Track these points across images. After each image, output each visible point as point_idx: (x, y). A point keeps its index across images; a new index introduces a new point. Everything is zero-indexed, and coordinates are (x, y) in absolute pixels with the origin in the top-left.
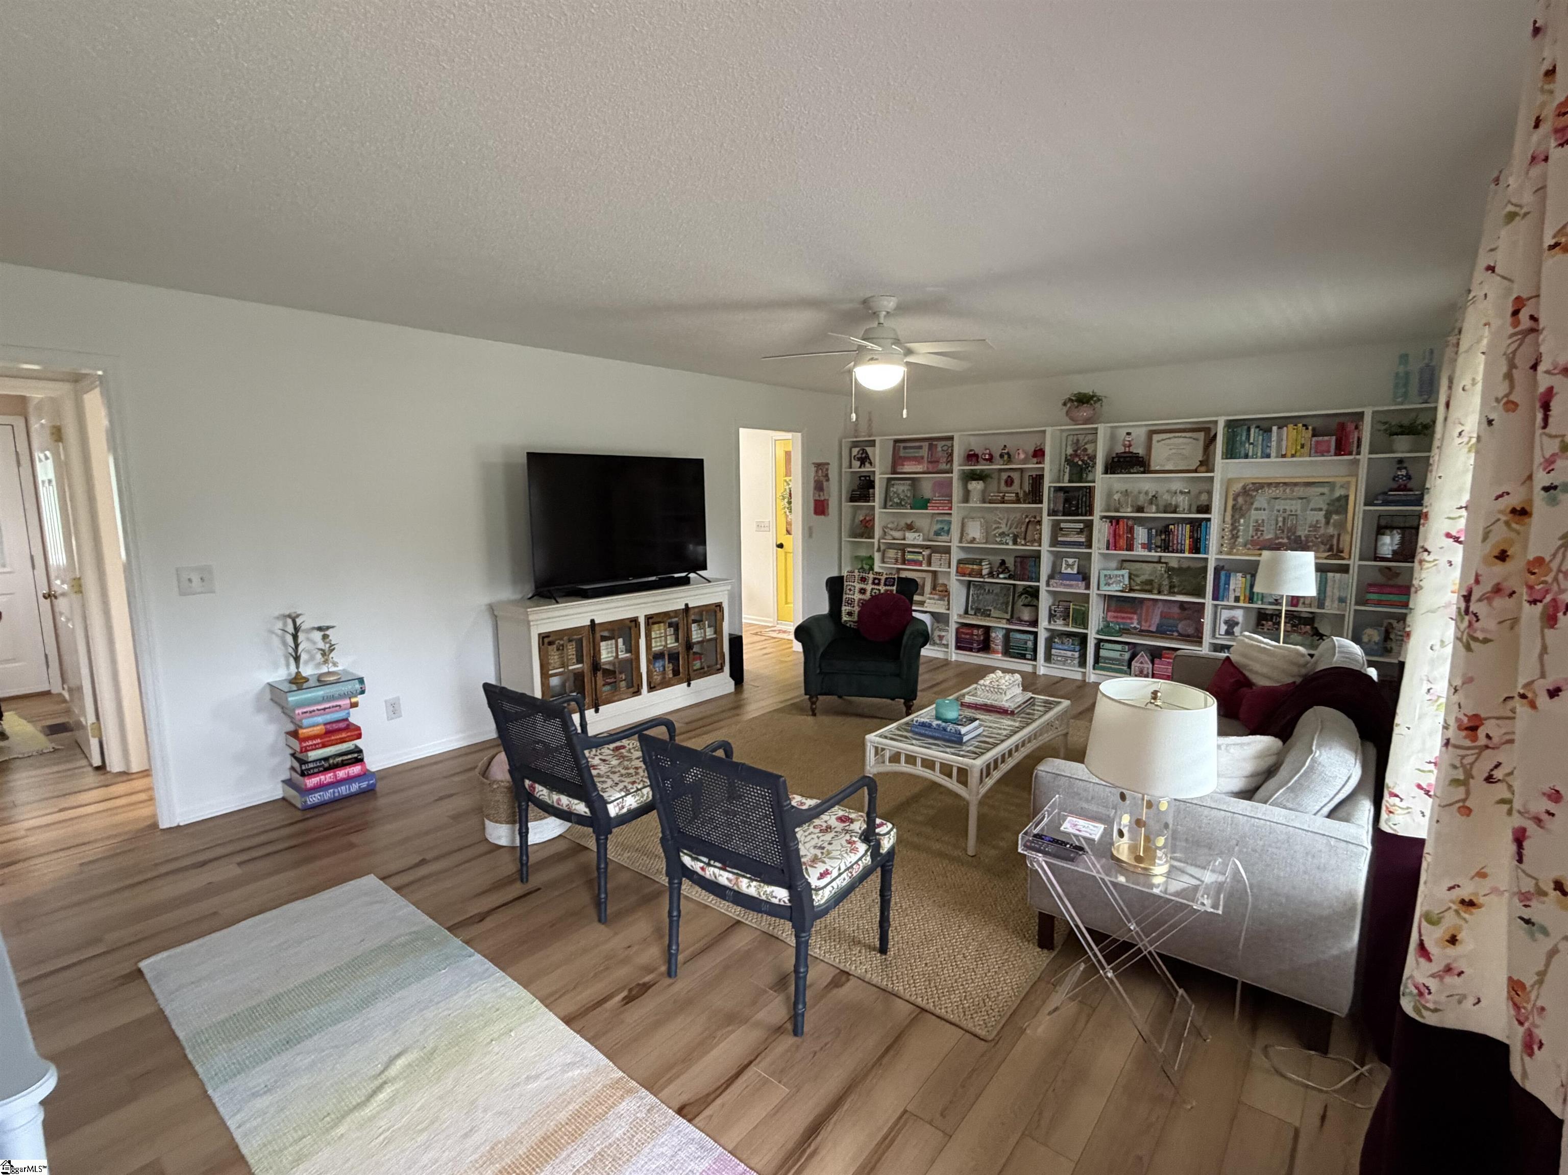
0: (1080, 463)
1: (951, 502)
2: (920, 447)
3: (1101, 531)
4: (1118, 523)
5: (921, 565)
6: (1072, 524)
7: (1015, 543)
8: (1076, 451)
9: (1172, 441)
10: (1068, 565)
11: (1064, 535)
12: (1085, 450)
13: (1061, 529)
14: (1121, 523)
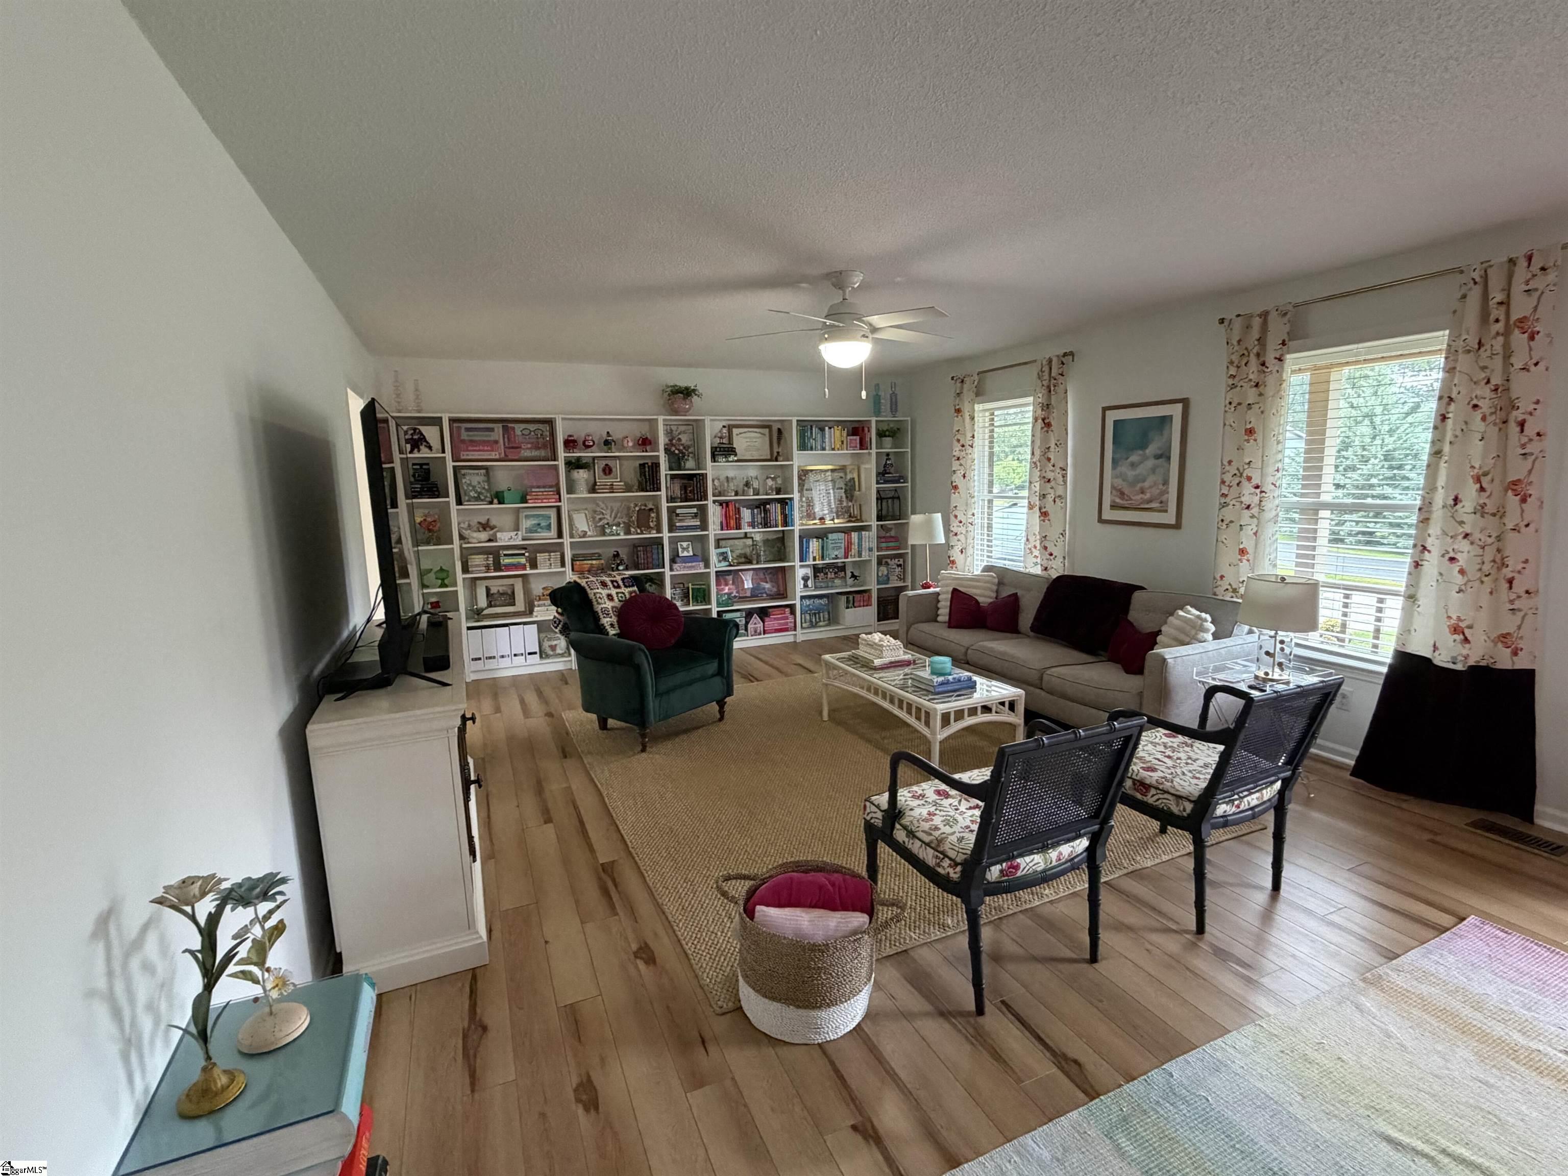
0: (677, 452)
1: (559, 493)
2: (492, 430)
3: (714, 514)
4: (727, 506)
5: (525, 569)
6: (687, 509)
7: (628, 532)
8: (671, 440)
9: (748, 435)
10: (684, 549)
11: (680, 521)
12: (680, 440)
13: (677, 515)
14: (730, 507)
